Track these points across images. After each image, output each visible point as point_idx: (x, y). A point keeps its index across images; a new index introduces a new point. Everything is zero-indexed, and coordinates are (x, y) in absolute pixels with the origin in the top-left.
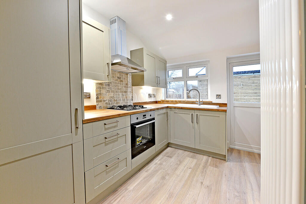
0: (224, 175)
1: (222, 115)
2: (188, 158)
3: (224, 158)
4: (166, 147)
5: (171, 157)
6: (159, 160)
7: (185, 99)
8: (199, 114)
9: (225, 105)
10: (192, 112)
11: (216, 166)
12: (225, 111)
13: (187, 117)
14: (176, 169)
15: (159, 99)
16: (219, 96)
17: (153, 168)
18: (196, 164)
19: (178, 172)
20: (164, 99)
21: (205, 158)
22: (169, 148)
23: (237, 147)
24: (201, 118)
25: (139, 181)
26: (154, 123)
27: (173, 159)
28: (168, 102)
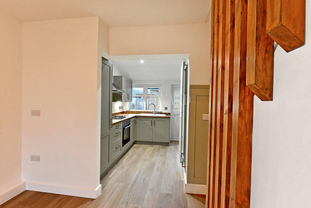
0: (168, 151)
1: (167, 120)
2: (149, 147)
3: (168, 145)
4: (132, 144)
5: (139, 148)
6: (133, 150)
7: (145, 110)
8: (155, 120)
9: (169, 114)
10: (151, 119)
11: (164, 148)
12: (169, 118)
13: (148, 122)
14: (144, 152)
15: (125, 110)
16: (166, 108)
17: (130, 154)
18: (154, 149)
19: (146, 153)
20: (128, 110)
21: (158, 146)
22: (135, 145)
23: (175, 140)
24: (156, 122)
25: (126, 159)
26: (130, 127)
27: (140, 149)
28: (133, 112)
